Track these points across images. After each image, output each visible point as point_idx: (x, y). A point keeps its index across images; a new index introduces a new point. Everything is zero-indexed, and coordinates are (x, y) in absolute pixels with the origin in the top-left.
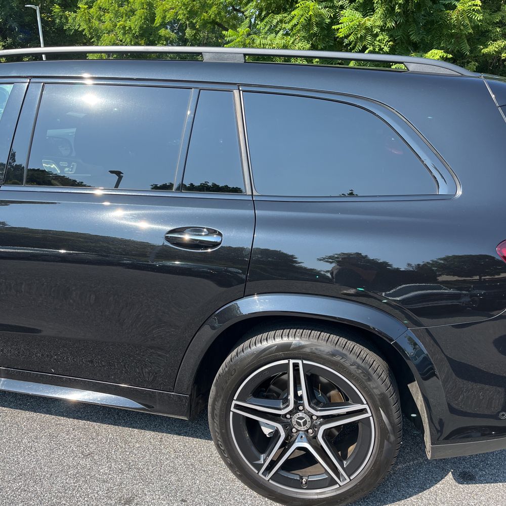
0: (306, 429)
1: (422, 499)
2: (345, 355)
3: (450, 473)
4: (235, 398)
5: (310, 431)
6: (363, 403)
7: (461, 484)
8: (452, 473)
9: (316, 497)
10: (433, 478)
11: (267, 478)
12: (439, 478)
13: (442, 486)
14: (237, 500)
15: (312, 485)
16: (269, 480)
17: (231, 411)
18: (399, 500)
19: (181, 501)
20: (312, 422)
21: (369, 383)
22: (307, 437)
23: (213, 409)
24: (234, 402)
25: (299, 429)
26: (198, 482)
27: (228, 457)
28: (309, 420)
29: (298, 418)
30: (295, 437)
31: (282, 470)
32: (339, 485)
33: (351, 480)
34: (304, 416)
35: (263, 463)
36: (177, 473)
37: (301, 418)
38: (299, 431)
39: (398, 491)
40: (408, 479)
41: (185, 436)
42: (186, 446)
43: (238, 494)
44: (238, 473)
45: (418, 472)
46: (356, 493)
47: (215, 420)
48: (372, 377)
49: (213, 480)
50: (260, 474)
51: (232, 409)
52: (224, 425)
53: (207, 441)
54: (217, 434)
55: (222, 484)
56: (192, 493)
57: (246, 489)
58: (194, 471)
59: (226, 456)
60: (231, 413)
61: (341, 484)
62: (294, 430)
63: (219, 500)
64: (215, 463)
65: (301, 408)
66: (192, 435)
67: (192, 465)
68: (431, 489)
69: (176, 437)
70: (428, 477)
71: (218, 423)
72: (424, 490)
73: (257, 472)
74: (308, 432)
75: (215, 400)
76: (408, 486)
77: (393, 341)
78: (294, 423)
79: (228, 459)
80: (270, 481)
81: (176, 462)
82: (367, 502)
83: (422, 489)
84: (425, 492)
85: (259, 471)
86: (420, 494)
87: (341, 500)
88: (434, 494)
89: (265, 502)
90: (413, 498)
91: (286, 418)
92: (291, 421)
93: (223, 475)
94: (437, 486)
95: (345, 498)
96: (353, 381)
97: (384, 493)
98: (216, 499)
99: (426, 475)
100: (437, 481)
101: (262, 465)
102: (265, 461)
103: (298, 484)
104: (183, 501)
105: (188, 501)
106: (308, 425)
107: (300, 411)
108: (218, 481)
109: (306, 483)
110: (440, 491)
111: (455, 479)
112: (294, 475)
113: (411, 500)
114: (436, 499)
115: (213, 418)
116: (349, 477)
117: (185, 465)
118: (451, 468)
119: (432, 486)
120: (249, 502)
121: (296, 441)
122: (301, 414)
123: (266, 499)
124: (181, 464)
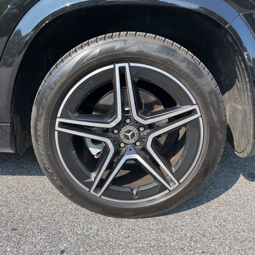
0: (134, 141)
1: (230, 196)
2: (175, 51)
3: (241, 175)
4: (59, 115)
5: (138, 144)
6: (192, 104)
7: (252, 181)
8: (242, 175)
9: (148, 205)
10: (231, 180)
11: (99, 195)
12: (235, 180)
13: (240, 184)
14: (70, 221)
15: (143, 195)
16: (100, 197)
17: (55, 130)
18: (213, 199)
19: (11, 230)
20: (140, 134)
21: (200, 80)
22: (135, 149)
23: (36, 130)
24: (58, 120)
25: (127, 142)
26: (30, 210)
27: (57, 180)
28: (137, 131)
29: (126, 132)
30: (123, 152)
31: (113, 185)
32: (169, 190)
33: (180, 184)
34: (131, 128)
35: (93, 180)
36: (9, 205)
37: (129, 131)
38: (127, 144)
39: (210, 192)
40: (213, 183)
41: (20, 175)
42: (20, 182)
43: (71, 215)
44: (69, 194)
45: (218, 177)
46: (185, 195)
47: (39, 143)
48: (202, 73)
49: (46, 206)
50: (92, 191)
51: (57, 128)
52: (49, 145)
53: (40, 177)
54: (43, 157)
55: (55, 209)
56: (23, 221)
57: (78, 210)
58: (27, 201)
59: (55, 178)
60: (56, 133)
61: (171, 189)
62: (122, 145)
63: (52, 223)
64: (48, 193)
65: (128, 121)
66: (26, 174)
67: (25, 197)
68: (233, 187)
69: (10, 177)
70: (227, 180)
71: (42, 145)
72: (228, 189)
73: (88, 190)
74: (136, 145)
75: (37, 120)
76: (215, 188)
77: (228, 24)
78: (122, 137)
79: (58, 181)
80: (102, 197)
81: (9, 196)
82: (187, 204)
83: (226, 188)
84: (229, 190)
85: (90, 188)
86: (227, 192)
87: (172, 204)
88: (237, 191)
89: (99, 218)
90: (223, 196)
91: (114, 133)
92: (119, 136)
93: (56, 201)
94: (236, 185)
95: (175, 202)
96: (183, 80)
97: (199, 195)
98: (49, 223)
99: (224, 178)
100: (235, 182)
101: (93, 182)
102: (95, 178)
103: (129, 196)
104: (14, 229)
105: (19, 229)
106: (136, 138)
107: (128, 124)
108: (51, 207)
109: (137, 194)
110: (240, 188)
111: (247, 179)
112: (125, 188)
113: (222, 198)
114: (240, 194)
115: (37, 140)
116: (178, 181)
117: (17, 198)
118: (240, 172)
119: (233, 185)
120: (83, 220)
121: (126, 154)
122: (128, 128)
123: (99, 215)
124: (14, 198)
